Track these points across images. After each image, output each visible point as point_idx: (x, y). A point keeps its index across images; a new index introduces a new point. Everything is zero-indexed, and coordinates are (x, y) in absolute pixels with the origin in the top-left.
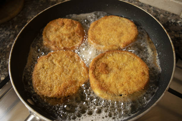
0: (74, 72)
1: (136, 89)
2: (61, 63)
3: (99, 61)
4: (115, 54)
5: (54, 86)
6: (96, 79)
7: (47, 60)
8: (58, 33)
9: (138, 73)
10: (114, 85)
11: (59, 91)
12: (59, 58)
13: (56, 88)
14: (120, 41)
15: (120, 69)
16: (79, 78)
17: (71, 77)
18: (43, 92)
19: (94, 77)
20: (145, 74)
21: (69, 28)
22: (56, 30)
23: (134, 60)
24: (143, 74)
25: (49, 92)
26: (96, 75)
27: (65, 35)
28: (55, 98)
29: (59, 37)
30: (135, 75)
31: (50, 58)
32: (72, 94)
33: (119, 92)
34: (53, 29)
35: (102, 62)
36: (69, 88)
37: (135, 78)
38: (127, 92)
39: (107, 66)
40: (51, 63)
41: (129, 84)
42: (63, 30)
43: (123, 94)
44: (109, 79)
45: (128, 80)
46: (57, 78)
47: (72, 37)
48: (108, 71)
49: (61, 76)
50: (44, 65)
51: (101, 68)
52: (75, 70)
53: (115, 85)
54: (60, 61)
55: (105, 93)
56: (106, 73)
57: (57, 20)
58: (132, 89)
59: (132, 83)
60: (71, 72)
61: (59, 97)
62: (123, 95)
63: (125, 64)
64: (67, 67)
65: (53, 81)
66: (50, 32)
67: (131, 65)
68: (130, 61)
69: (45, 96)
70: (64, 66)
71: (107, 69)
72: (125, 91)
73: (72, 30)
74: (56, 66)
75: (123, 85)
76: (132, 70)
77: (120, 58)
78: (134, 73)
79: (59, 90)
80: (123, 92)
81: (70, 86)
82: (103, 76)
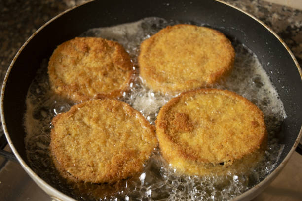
0: (129, 136)
1: (246, 150)
2: (99, 122)
3: (172, 112)
4: (199, 96)
5: (97, 164)
6: (174, 142)
7: (72, 119)
8: (79, 67)
9: (245, 123)
10: (207, 149)
11: (111, 171)
12: (95, 115)
13: (103, 166)
14: (204, 72)
15: (213, 120)
16: (141, 144)
17: (126, 145)
18: (81, 175)
19: (169, 138)
20: (258, 125)
21: (100, 55)
22: (75, 63)
23: (235, 103)
24: (255, 124)
25: (92, 174)
26: (172, 135)
27: (96, 69)
28: (106, 183)
29: (83, 74)
30: (241, 128)
31: (77, 116)
32: (134, 174)
33: (219, 159)
34: (68, 61)
35: (177, 112)
36: (127, 163)
37: (242, 133)
38: (232, 156)
39: (187, 118)
40: (82, 125)
41: (232, 143)
42: (90, 61)
43: (224, 160)
44: (196, 139)
45: (231, 138)
46: (99, 149)
47: (111, 73)
48: (192, 126)
49: (106, 146)
50: (70, 130)
51: (178, 122)
52: (129, 133)
53: (209, 148)
54: (97, 120)
55: (194, 162)
56: (189, 130)
57: (72, 42)
58: (240, 151)
59: (238, 142)
60: (123, 137)
61: (112, 180)
62: (225, 163)
63: (220, 111)
64: (114, 128)
65: (95, 156)
66: (64, 66)
67: (231, 112)
68: (227, 105)
69: (85, 182)
70: (106, 127)
71: (188, 122)
72: (228, 155)
73: (107, 60)
74: (92, 130)
75: (222, 146)
76: (234, 120)
77: (210, 102)
78: (238, 125)
79: (111, 169)
80: (225, 157)
81: (127, 161)
82: (184, 136)
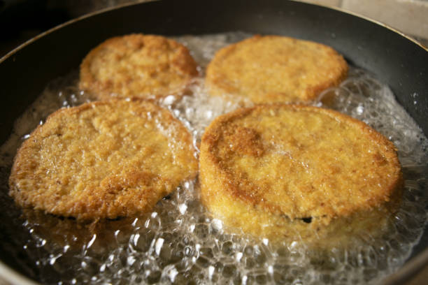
0: (152, 152)
1: (359, 200)
2: (114, 127)
3: (233, 124)
4: (285, 113)
5: (75, 183)
6: (221, 167)
7: (75, 116)
8: (123, 64)
9: (360, 157)
10: (281, 188)
11: (90, 198)
12: (113, 117)
13: (82, 188)
14: (297, 85)
15: (302, 146)
16: (166, 167)
17: (140, 164)
19: (213, 159)
20: (385, 162)
22: (119, 58)
23: (344, 128)
24: (380, 159)
26: (222, 157)
27: (143, 68)
28: (72, 218)
29: (124, 71)
30: (352, 163)
31: (84, 115)
32: (133, 212)
33: (302, 209)
34: (111, 57)
35: (241, 125)
36: (126, 190)
37: (354, 171)
38: (331, 208)
39: (257, 136)
40: (86, 127)
41: (334, 185)
42: (140, 58)
43: (313, 214)
44: (266, 171)
45: (332, 176)
46: (92, 163)
47: (161, 75)
48: (261, 148)
49: (106, 160)
50: (63, 130)
51: (238, 139)
52: (155, 147)
53: (286, 188)
54: (111, 125)
55: (249, 207)
56: (255, 155)
57: (126, 38)
58: (348, 200)
59: (343, 184)
60: (142, 152)
61: (85, 214)
62: (314, 220)
63: (318, 137)
64: (133, 138)
65: (78, 171)
66: (104, 61)
67: (337, 139)
68: (330, 129)
69: (36, 208)
70: (122, 135)
71: (256, 143)
72: (322, 204)
74: (99, 135)
75: (313, 188)
76: (341, 150)
77: (301, 121)
78: (347, 158)
79: (91, 195)
80: (315, 208)
81: (129, 187)
82: (245, 162)
